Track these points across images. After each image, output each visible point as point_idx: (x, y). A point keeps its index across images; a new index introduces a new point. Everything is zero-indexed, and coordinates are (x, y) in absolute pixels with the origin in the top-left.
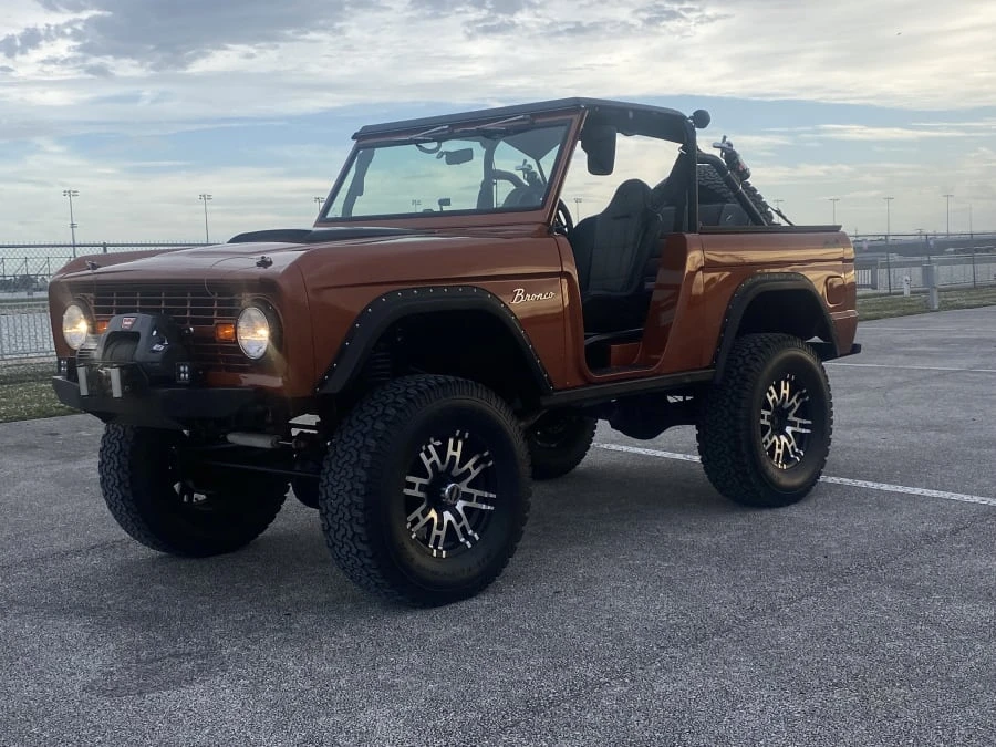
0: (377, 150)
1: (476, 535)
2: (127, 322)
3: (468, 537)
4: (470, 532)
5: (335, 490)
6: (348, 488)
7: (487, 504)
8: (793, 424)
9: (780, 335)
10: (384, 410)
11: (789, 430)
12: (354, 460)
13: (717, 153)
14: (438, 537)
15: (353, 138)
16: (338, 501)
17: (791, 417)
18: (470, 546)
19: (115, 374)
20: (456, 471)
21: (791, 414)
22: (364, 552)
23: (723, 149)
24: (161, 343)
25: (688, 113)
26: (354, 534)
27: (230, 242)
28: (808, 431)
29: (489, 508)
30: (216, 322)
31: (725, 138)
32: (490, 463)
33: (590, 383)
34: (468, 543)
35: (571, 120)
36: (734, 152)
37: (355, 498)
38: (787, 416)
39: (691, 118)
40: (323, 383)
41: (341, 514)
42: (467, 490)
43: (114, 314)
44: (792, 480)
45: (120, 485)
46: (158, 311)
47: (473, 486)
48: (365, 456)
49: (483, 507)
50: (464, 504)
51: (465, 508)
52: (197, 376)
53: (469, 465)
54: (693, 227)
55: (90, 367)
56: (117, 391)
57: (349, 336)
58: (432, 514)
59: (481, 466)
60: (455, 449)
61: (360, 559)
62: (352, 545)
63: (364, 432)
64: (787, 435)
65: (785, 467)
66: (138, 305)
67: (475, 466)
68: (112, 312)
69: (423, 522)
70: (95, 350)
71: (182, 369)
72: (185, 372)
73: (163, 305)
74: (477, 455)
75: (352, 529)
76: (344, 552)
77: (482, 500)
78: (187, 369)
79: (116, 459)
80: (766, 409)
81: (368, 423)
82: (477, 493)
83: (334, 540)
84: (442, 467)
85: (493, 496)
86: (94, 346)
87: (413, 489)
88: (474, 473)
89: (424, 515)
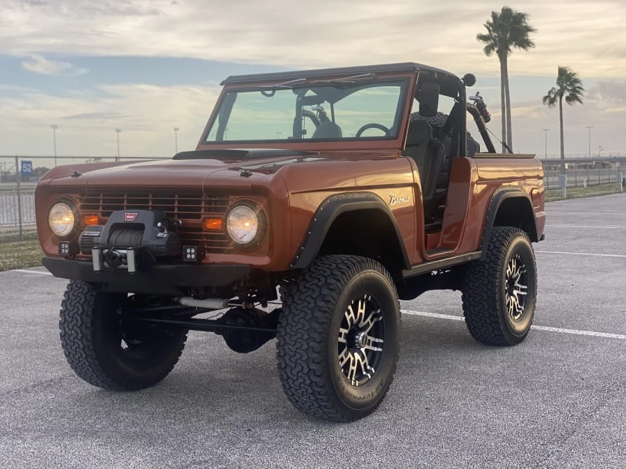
1: (373, 369)
2: (130, 217)
3: (367, 370)
4: (368, 367)
5: (293, 339)
6: (306, 337)
7: (377, 347)
8: (517, 288)
9: (514, 229)
10: (326, 280)
11: (515, 292)
12: (309, 316)
13: (472, 102)
14: (353, 371)
15: (221, 84)
16: (296, 346)
17: (517, 284)
18: (370, 377)
19: (131, 255)
20: (362, 324)
21: (516, 282)
22: (316, 382)
23: (476, 101)
24: (162, 232)
25: (461, 76)
26: (310, 370)
27: (175, 158)
28: (526, 293)
29: (379, 350)
30: (203, 216)
31: (478, 93)
32: (381, 318)
33: (425, 261)
34: (369, 375)
36: (483, 103)
37: (312, 344)
38: (514, 283)
39: (462, 79)
40: (294, 261)
41: (298, 356)
42: (369, 338)
43: (101, 210)
44: (520, 327)
45: (82, 338)
46: (146, 208)
47: (369, 334)
48: (318, 314)
49: (376, 349)
50: (367, 347)
51: (366, 350)
52: (200, 256)
53: (369, 320)
54: (462, 154)
55: (102, 249)
56: (131, 267)
57: (311, 228)
58: (350, 355)
59: (375, 320)
60: (362, 308)
61: (311, 388)
62: (306, 378)
63: (314, 296)
64: (514, 296)
65: (516, 318)
66: (125, 204)
67: (372, 320)
68: (99, 209)
69: (345, 360)
70: (99, 236)
71: (188, 251)
72: (191, 254)
73: (150, 204)
74: (373, 313)
75: (308, 367)
76: (297, 383)
77: (375, 344)
78: (193, 251)
79: (79, 318)
80: (507, 278)
81: (315, 289)
82: (372, 339)
83: (289, 375)
84: (355, 321)
85: (381, 341)
86: (96, 234)
87: (341, 337)
88: (371, 325)
89: (346, 355)
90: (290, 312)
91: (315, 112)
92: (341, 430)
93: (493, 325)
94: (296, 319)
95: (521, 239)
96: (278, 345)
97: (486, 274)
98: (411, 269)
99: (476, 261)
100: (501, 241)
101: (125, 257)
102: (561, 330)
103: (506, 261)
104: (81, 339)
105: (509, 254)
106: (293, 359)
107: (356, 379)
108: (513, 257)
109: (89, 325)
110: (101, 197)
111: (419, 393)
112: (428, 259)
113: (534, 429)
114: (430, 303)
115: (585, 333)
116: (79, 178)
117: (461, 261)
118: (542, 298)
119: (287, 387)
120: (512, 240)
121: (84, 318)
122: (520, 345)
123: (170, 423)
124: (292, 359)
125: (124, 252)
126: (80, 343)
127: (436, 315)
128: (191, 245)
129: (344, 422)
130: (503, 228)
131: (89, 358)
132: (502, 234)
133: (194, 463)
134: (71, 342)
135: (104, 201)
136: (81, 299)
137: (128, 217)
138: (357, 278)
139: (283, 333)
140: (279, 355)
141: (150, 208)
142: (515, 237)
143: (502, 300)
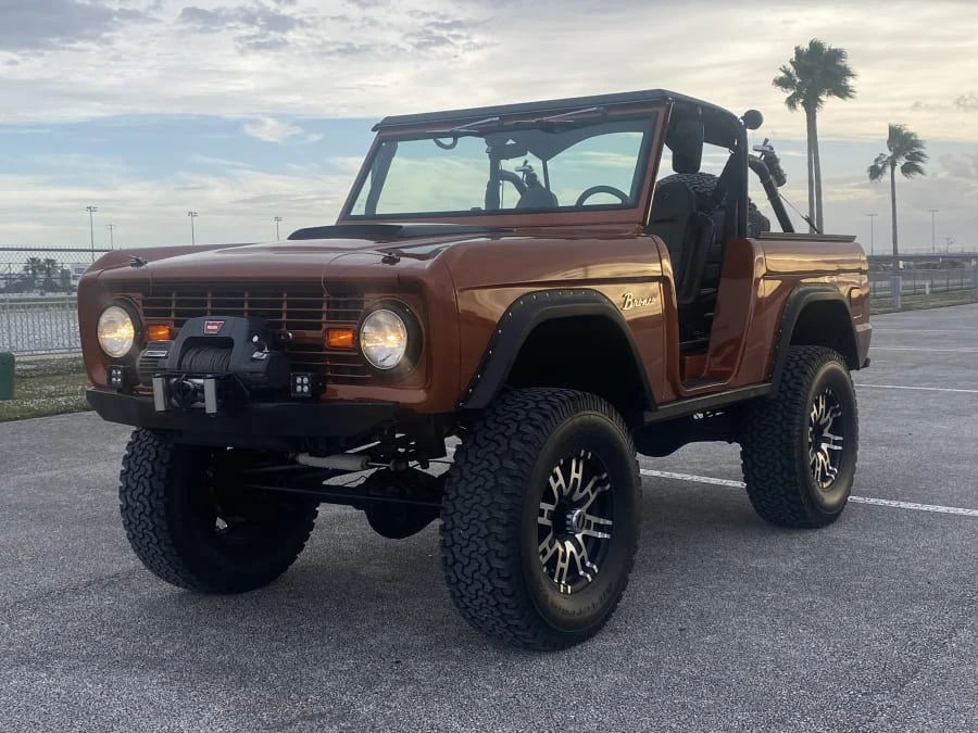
0: (399, 144)
1: (595, 567)
2: (212, 327)
3: (586, 570)
4: (588, 564)
5: (466, 519)
6: (485, 516)
7: (603, 531)
8: (827, 440)
9: (824, 349)
10: (518, 427)
11: (824, 446)
12: (490, 484)
13: (758, 154)
14: (562, 570)
15: (374, 130)
16: (469, 532)
17: (826, 434)
18: (590, 579)
19: (209, 386)
20: (578, 496)
21: (826, 430)
22: (502, 589)
23: (764, 152)
24: (261, 350)
25: (739, 114)
26: (491, 568)
28: (840, 448)
29: (606, 536)
30: (324, 326)
31: (767, 140)
32: (608, 487)
33: (680, 398)
34: (588, 576)
35: (657, 113)
36: (775, 156)
37: (495, 528)
38: (823, 432)
39: (742, 118)
40: (466, 397)
41: (473, 547)
42: (588, 517)
43: (173, 317)
44: (832, 499)
45: (151, 513)
46: (240, 314)
47: (589, 511)
48: (504, 480)
49: (600, 535)
50: (585, 532)
51: (584, 537)
52: (318, 388)
53: (588, 489)
54: (742, 233)
55: (168, 378)
56: (211, 406)
57: (493, 344)
58: (558, 545)
59: (599, 489)
60: (577, 471)
61: (494, 598)
62: (486, 581)
63: (498, 452)
64: (822, 452)
65: (825, 485)
66: (209, 307)
67: (593, 490)
68: (169, 315)
69: (550, 553)
70: (166, 357)
71: (299, 380)
72: (303, 384)
73: (246, 307)
74: (595, 478)
75: (489, 564)
76: (472, 589)
77: (599, 528)
78: (306, 380)
79: (146, 483)
80: (811, 424)
81: (501, 442)
82: (594, 519)
83: (460, 576)
84: (566, 491)
85: (609, 522)
86: (162, 354)
87: (543, 516)
88: (593, 497)
89: (551, 546)
90: (462, 478)
91: (520, 175)
92: (542, 664)
93: (790, 496)
94: (471, 488)
95: (834, 364)
96: (443, 529)
97: (779, 418)
98: (657, 410)
99: (762, 398)
100: (802, 367)
101: (201, 389)
102: (894, 504)
103: (810, 398)
104: (150, 516)
105: (814, 387)
106: (466, 552)
107: (568, 583)
108: (821, 391)
109: (161, 494)
110: (174, 297)
111: (669, 602)
112: (684, 395)
113: (851, 667)
114: (696, 460)
115: (931, 508)
116: (143, 267)
117: (740, 398)
118: (865, 455)
119: (458, 594)
120: (819, 366)
121: (154, 483)
122: (831, 526)
123: (278, 649)
124: (463, 552)
125: (200, 381)
126: (148, 521)
127: (704, 479)
128: (303, 370)
129: (547, 651)
130: (804, 348)
131: (163, 544)
132: (804, 357)
133: (304, 718)
134: (136, 519)
135: (179, 303)
136: (150, 454)
137: (209, 327)
138: (568, 423)
139: (451, 511)
140: (444, 545)
141: (246, 314)
142: (825, 362)
143: (803, 457)
